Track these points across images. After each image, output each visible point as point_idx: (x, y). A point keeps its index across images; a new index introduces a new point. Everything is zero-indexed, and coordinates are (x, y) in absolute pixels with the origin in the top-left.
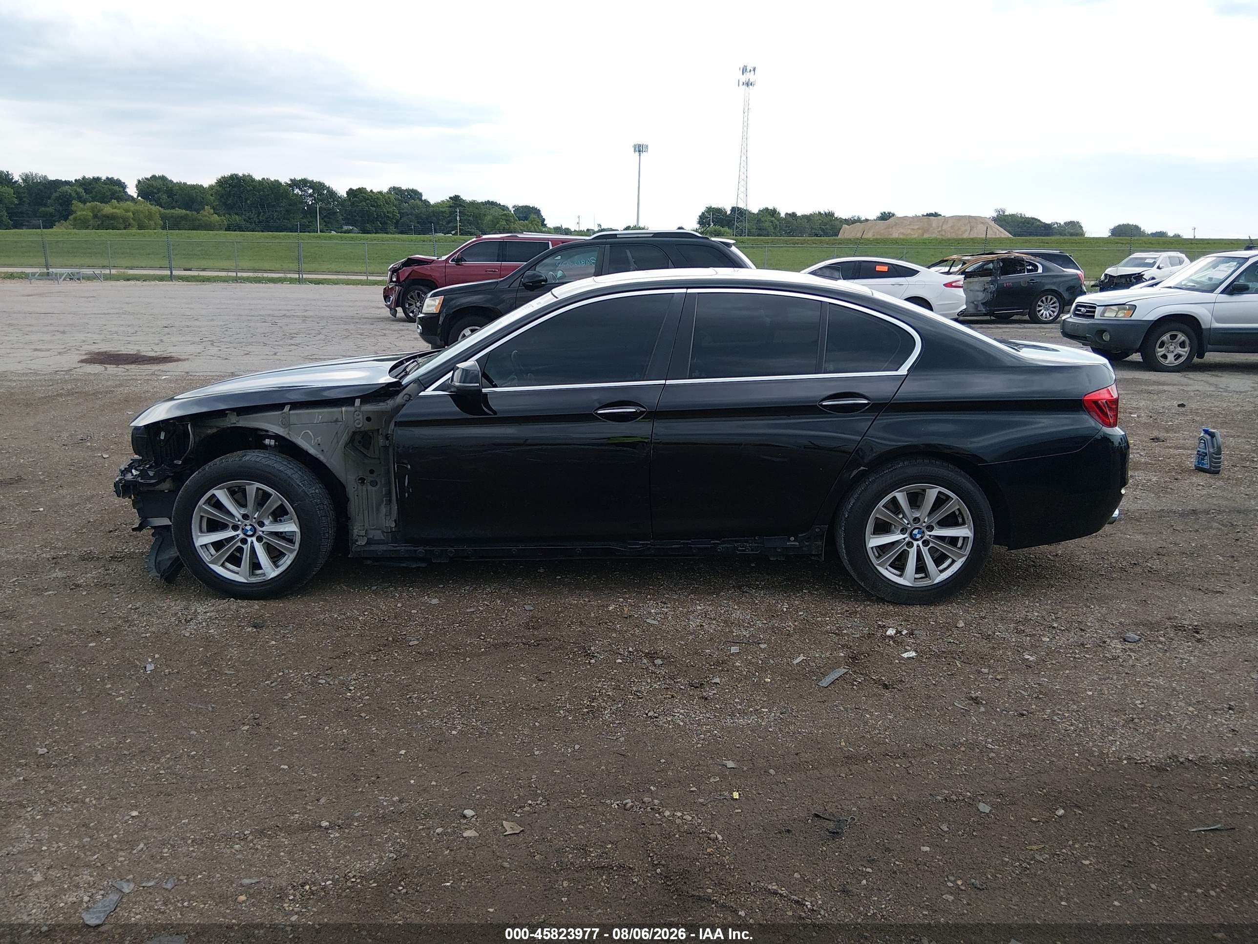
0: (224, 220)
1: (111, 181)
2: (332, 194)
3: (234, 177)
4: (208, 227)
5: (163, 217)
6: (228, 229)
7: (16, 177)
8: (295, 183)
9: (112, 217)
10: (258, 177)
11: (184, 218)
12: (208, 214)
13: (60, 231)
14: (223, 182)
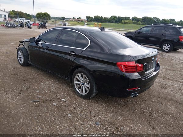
0: (142, 23)
1: (129, 17)
2: (159, 20)
3: (145, 17)
4: (139, 24)
5: (133, 22)
6: (142, 24)
7: (117, 17)
8: (154, 18)
9: (126, 22)
10: (148, 17)
11: (136, 23)
12: (140, 22)
13: (120, 24)
14: (143, 18)
